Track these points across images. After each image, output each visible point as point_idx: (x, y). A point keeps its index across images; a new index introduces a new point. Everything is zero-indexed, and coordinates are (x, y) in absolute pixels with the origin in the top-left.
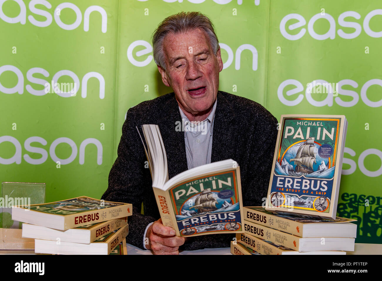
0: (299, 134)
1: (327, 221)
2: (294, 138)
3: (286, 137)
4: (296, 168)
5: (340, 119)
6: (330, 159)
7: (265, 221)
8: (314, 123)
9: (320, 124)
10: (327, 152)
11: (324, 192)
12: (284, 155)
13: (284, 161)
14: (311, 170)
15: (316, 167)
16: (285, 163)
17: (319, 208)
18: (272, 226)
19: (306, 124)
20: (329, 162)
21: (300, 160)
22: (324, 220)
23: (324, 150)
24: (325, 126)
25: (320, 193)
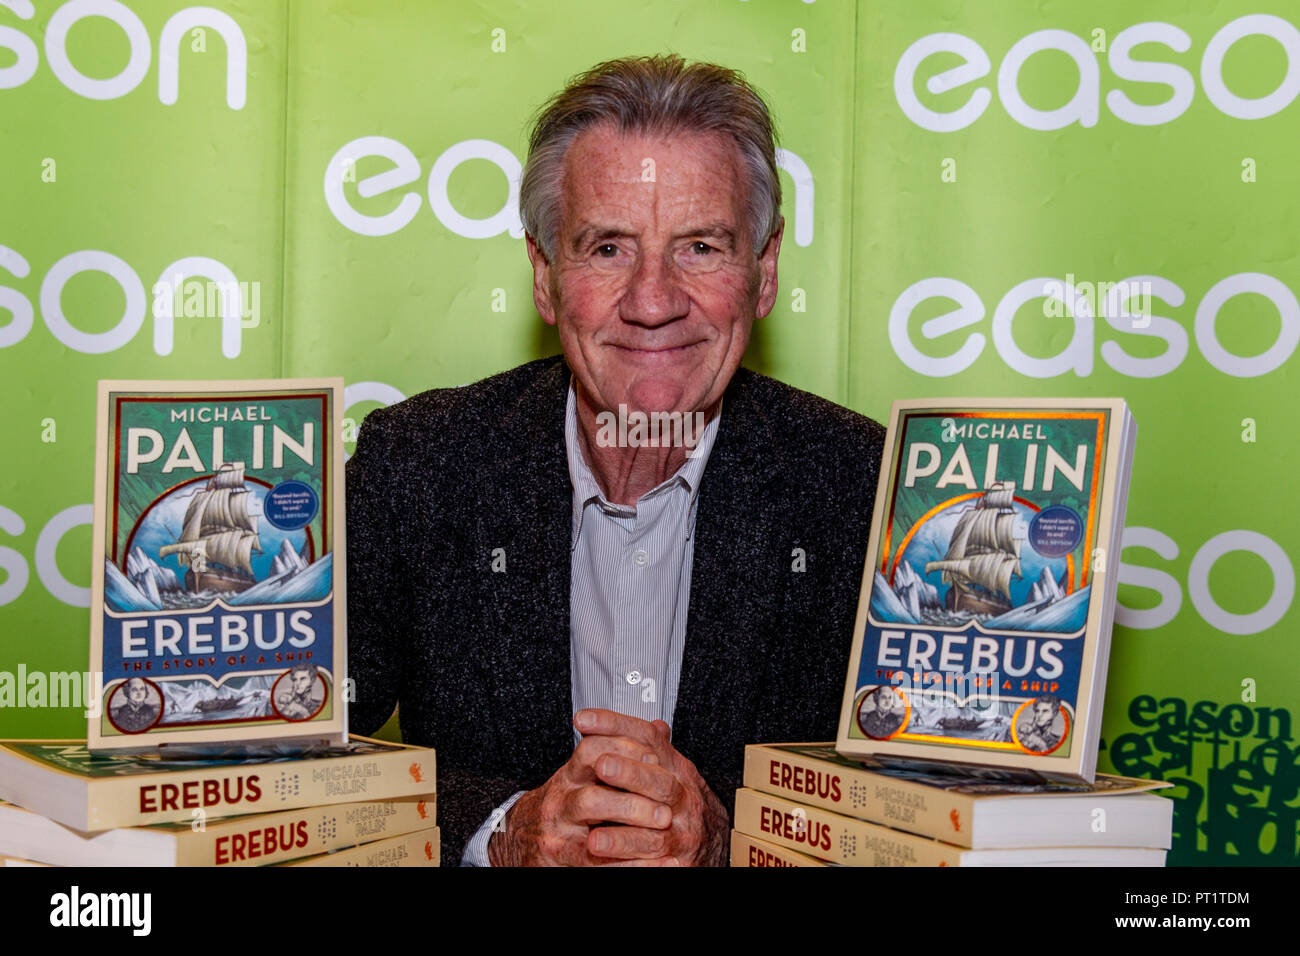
0: (959, 472)
1: (1062, 787)
2: (942, 484)
3: (909, 482)
4: (950, 596)
5: (1108, 411)
6: (1070, 563)
7: (836, 794)
8: (1014, 428)
9: (1034, 431)
10: (1061, 535)
11: (1049, 681)
12: (903, 547)
13: (903, 569)
14: (1002, 601)
15: (1023, 589)
16: (908, 577)
17: (1035, 740)
18: (860, 812)
19: (982, 431)
20: (1067, 572)
21: (964, 565)
22: (1054, 786)
23: (1050, 528)
24: (1054, 438)
25: (1036, 687)
